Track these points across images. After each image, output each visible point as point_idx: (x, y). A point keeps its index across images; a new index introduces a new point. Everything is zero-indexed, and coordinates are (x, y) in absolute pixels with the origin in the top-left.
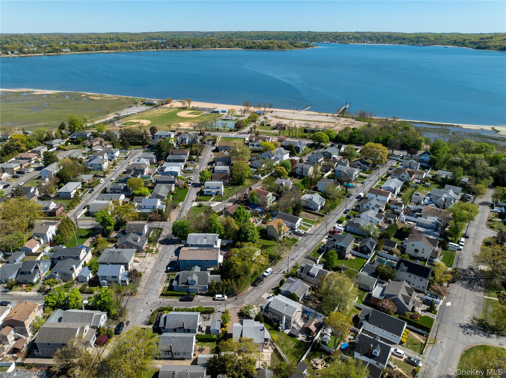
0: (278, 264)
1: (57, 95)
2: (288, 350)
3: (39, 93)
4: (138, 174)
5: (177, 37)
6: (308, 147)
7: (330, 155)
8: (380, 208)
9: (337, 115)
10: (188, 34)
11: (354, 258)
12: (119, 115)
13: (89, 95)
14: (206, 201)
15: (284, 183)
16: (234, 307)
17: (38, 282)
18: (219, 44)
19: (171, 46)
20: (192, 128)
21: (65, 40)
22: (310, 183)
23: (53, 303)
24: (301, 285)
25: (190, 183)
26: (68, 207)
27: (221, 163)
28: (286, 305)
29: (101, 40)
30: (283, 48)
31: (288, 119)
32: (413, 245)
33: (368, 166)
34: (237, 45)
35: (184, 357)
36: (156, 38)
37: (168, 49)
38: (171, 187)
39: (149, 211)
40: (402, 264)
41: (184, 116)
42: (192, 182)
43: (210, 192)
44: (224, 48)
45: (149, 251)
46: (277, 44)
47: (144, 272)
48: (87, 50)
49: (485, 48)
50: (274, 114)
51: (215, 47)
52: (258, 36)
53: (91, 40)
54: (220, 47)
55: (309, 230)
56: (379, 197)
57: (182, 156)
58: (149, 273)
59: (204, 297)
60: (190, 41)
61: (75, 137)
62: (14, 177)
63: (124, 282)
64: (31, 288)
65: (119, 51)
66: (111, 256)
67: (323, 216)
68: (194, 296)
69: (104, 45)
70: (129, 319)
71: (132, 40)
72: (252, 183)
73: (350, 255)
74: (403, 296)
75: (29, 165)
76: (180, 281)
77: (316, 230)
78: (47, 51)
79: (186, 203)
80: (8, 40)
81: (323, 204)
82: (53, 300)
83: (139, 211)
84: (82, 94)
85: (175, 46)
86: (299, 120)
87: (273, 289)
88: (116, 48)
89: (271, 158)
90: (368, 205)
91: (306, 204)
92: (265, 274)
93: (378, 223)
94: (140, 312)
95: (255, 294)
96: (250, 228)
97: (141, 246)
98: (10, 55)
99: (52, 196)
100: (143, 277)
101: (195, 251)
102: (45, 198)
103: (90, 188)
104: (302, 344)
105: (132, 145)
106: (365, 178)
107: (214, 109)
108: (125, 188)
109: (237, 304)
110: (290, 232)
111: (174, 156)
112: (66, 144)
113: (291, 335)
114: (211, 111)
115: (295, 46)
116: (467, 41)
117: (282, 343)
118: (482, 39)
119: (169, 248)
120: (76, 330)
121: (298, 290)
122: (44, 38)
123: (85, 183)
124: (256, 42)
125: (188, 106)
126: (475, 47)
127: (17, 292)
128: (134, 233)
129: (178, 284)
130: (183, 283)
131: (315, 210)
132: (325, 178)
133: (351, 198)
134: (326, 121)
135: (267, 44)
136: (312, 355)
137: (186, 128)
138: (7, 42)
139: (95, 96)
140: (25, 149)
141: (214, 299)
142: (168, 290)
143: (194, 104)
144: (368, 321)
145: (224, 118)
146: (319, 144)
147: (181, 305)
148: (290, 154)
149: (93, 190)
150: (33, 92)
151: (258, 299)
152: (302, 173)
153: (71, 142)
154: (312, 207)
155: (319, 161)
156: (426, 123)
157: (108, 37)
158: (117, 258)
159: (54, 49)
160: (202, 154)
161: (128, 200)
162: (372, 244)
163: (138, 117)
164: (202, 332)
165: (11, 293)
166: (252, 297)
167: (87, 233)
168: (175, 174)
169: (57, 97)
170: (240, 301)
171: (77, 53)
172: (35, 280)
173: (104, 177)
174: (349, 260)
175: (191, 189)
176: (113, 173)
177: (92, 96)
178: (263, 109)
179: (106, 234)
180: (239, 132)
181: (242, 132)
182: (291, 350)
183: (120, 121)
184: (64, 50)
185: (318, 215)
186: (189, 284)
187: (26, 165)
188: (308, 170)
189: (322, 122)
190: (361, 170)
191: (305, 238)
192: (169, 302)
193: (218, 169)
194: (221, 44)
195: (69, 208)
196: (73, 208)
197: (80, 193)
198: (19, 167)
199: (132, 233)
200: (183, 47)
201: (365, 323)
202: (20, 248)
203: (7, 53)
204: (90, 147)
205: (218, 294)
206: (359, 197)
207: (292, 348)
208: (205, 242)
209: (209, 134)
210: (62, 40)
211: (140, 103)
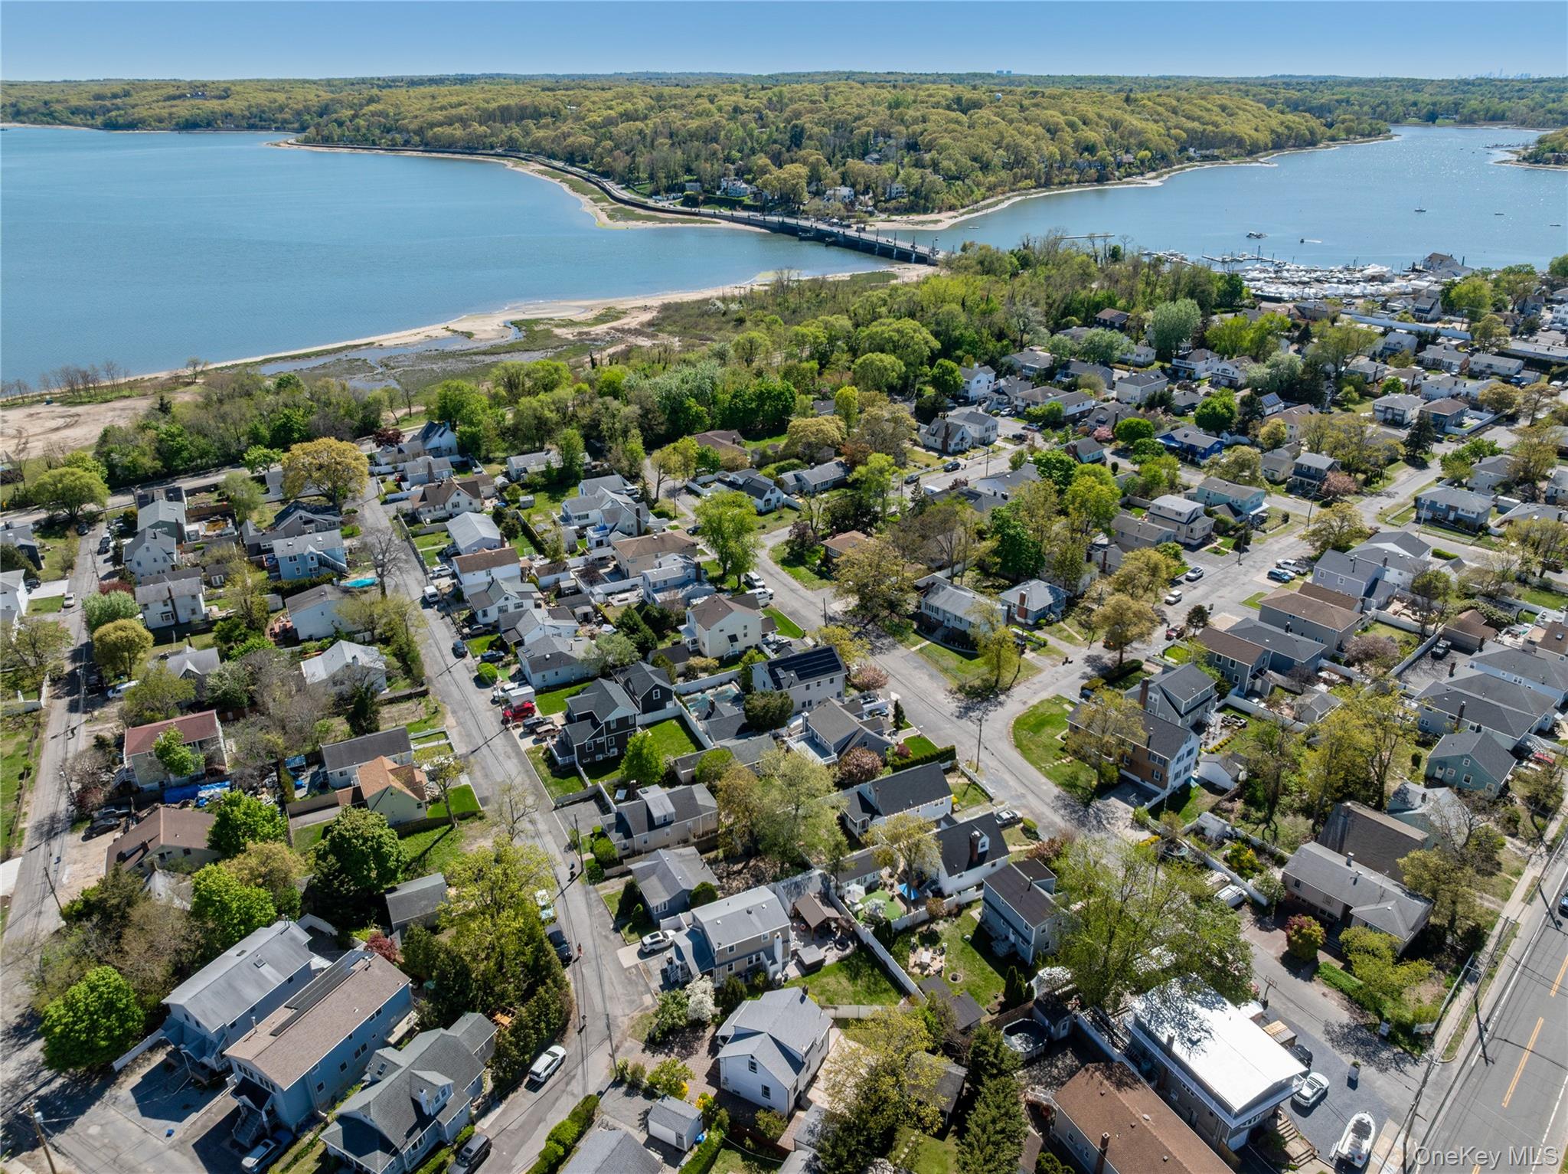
6: (44, 537)
7: (179, 528)
15: (192, 667)
28: (749, 912)
33: (336, 515)
40: (779, 671)
49: (132, 126)
59: (498, 1111)
67: (422, 694)
76: (396, 1138)
77: (467, 735)
87: (617, 930)
90: (501, 603)
116: (57, 107)
118: (98, 97)
126: (99, 120)
129: (396, 1153)
130: (410, 1134)
133: (414, 614)
136: (900, 959)
144: (879, 814)
146: (72, 513)
148: (25, 582)
152: (175, 614)
155: (176, 558)
156: (293, 358)
185: (405, 698)
186: (431, 1118)
191: (476, 770)
206: (432, 601)
208: (274, 976)
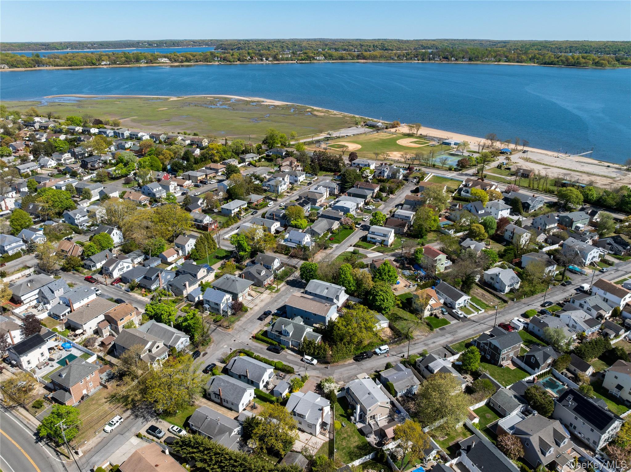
0: (403, 344)
1: (282, 107)
2: (346, 447)
3: (267, 104)
4: (307, 203)
5: (457, 46)
6: (547, 206)
7: (571, 222)
8: (601, 312)
9: (625, 168)
10: (472, 43)
11: (513, 368)
12: (330, 135)
13: (315, 110)
14: (366, 248)
15: (472, 247)
16: (318, 376)
17: (155, 290)
18: (507, 57)
19: (441, 57)
20: (403, 160)
21: (324, 47)
22: (515, 254)
23: (152, 312)
24: (409, 378)
25: (359, 224)
26: (223, 224)
27: (409, 206)
28: (369, 394)
29: (363, 47)
30: (601, 65)
31: (543, 164)
32: (616, 377)
33: (624, 249)
34: (532, 59)
35: (233, 407)
36: (430, 46)
37: (437, 61)
38: (332, 224)
39: (293, 245)
40: (571, 397)
41: (404, 145)
42: (363, 223)
43: (375, 239)
44: (512, 62)
45: (270, 287)
46: (594, 60)
47: (251, 309)
48: (342, 58)
50: (525, 155)
51: (499, 61)
52: (571, 47)
53: (351, 48)
54: (506, 61)
55: (472, 315)
56: (609, 296)
57: (366, 190)
58: (256, 311)
59: (294, 354)
60: (467, 52)
61: (271, 154)
62: (197, 186)
63: (225, 312)
64: (148, 294)
65: (377, 61)
66: (225, 282)
67: (505, 302)
68: (283, 349)
69: (362, 54)
70: (208, 350)
71: (399, 49)
72: (435, 239)
73: (509, 362)
74: (541, 440)
75: (215, 176)
76: (275, 328)
77: (484, 318)
78: (300, 58)
79: (341, 245)
80: (270, 46)
81: (517, 286)
82: (151, 310)
83: (284, 243)
84: (308, 108)
85: (446, 58)
86: (559, 167)
87: (374, 371)
88: (374, 58)
89: (477, 212)
90: (582, 302)
91: (491, 281)
92: (377, 350)
93: (584, 331)
94: (223, 347)
95: (351, 369)
96: (381, 290)
97: (262, 280)
98: (265, 62)
99: (216, 210)
100: (248, 313)
101: (306, 300)
102: (209, 211)
103: (255, 209)
104: (368, 447)
105: (324, 171)
106: (611, 264)
107: (446, 139)
108: (285, 216)
109: (324, 374)
110: (444, 310)
111: (358, 189)
112: (259, 160)
113: (361, 432)
114: (441, 142)
115: (623, 64)
117: (345, 435)
119: (292, 290)
120: (148, 342)
121: (400, 382)
122: (304, 44)
123: (252, 203)
124: (561, 56)
125: (415, 132)
127: (136, 295)
128: (261, 264)
129: (272, 330)
130: (276, 331)
131: (501, 291)
132: (543, 253)
133: (569, 287)
134: (601, 174)
135: (577, 59)
136: (370, 464)
137: (397, 159)
138: (269, 48)
139: (319, 111)
140: (218, 159)
141: (302, 360)
142: (262, 335)
143: (424, 131)
144: (467, 454)
145: (453, 152)
146: (566, 204)
147: (265, 354)
148: (511, 212)
149: (256, 212)
150: (263, 102)
151: (351, 377)
152: (512, 238)
153: (265, 158)
154: (497, 286)
155: (547, 227)
157: (372, 45)
158: (230, 286)
159: (307, 56)
160: (396, 193)
161: (282, 229)
162: (546, 357)
163: (351, 140)
164: (267, 389)
165: (130, 293)
166: (346, 372)
167: (225, 254)
168: (346, 211)
169: (283, 108)
170: (329, 372)
171: (330, 61)
172: (153, 287)
173: (275, 200)
174: (504, 369)
175: (357, 231)
176: (288, 197)
177: (318, 111)
178: (512, 146)
179: (239, 260)
180: (461, 172)
181: (464, 173)
182: (350, 448)
183: (329, 142)
184: (318, 58)
185: (500, 298)
186: (281, 334)
187: (211, 175)
188: (520, 236)
189: (594, 175)
190: (611, 252)
191: (461, 323)
192: (256, 346)
193: (399, 213)
194: (509, 57)
195: (224, 226)
196: (228, 227)
197: (242, 212)
198: (204, 177)
199: (259, 264)
200: (456, 60)
201: (464, 454)
202: (158, 254)
203: (262, 60)
204: (280, 166)
205: (308, 355)
206: (580, 290)
207: (352, 446)
208: (325, 293)
209: (419, 170)
210: (321, 46)
211: (362, 123)
